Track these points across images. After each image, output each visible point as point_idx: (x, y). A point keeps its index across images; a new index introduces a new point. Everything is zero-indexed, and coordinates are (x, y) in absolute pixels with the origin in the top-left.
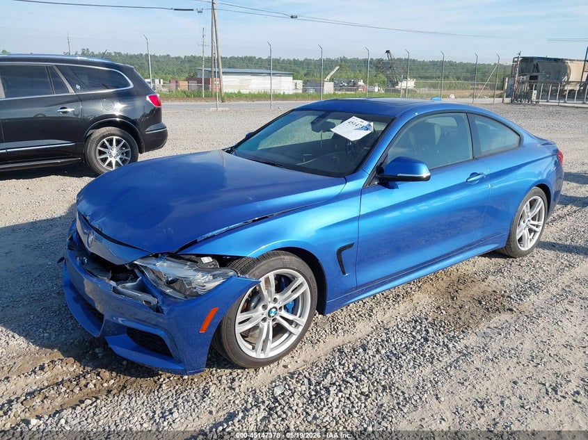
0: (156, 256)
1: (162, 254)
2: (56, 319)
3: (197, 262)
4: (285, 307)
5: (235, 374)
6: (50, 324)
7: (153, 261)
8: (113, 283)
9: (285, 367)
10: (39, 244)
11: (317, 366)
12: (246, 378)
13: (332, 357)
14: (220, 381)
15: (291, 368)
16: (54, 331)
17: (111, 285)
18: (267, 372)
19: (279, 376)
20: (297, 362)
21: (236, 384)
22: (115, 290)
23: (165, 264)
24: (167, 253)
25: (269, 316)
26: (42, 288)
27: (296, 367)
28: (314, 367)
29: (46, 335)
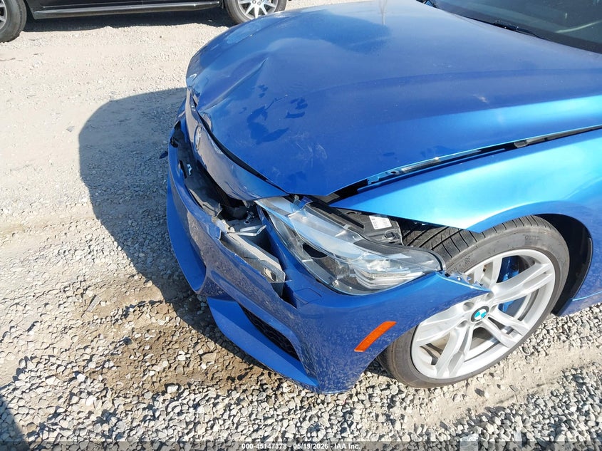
0: (290, 198)
1: (301, 197)
2: (159, 230)
3: (362, 227)
4: (501, 307)
5: (394, 389)
6: (149, 237)
7: (285, 206)
8: (223, 225)
9: (479, 392)
10: (158, 113)
11: (536, 405)
12: (412, 401)
13: (562, 391)
14: (371, 396)
15: (491, 399)
16: (153, 251)
17: (218, 229)
18: (447, 395)
19: (469, 410)
20: (499, 386)
21: (396, 412)
22: (224, 238)
23: (305, 219)
24: (311, 197)
25: (473, 319)
26: (150, 179)
27: (497, 398)
28: (531, 406)
29: (142, 255)
